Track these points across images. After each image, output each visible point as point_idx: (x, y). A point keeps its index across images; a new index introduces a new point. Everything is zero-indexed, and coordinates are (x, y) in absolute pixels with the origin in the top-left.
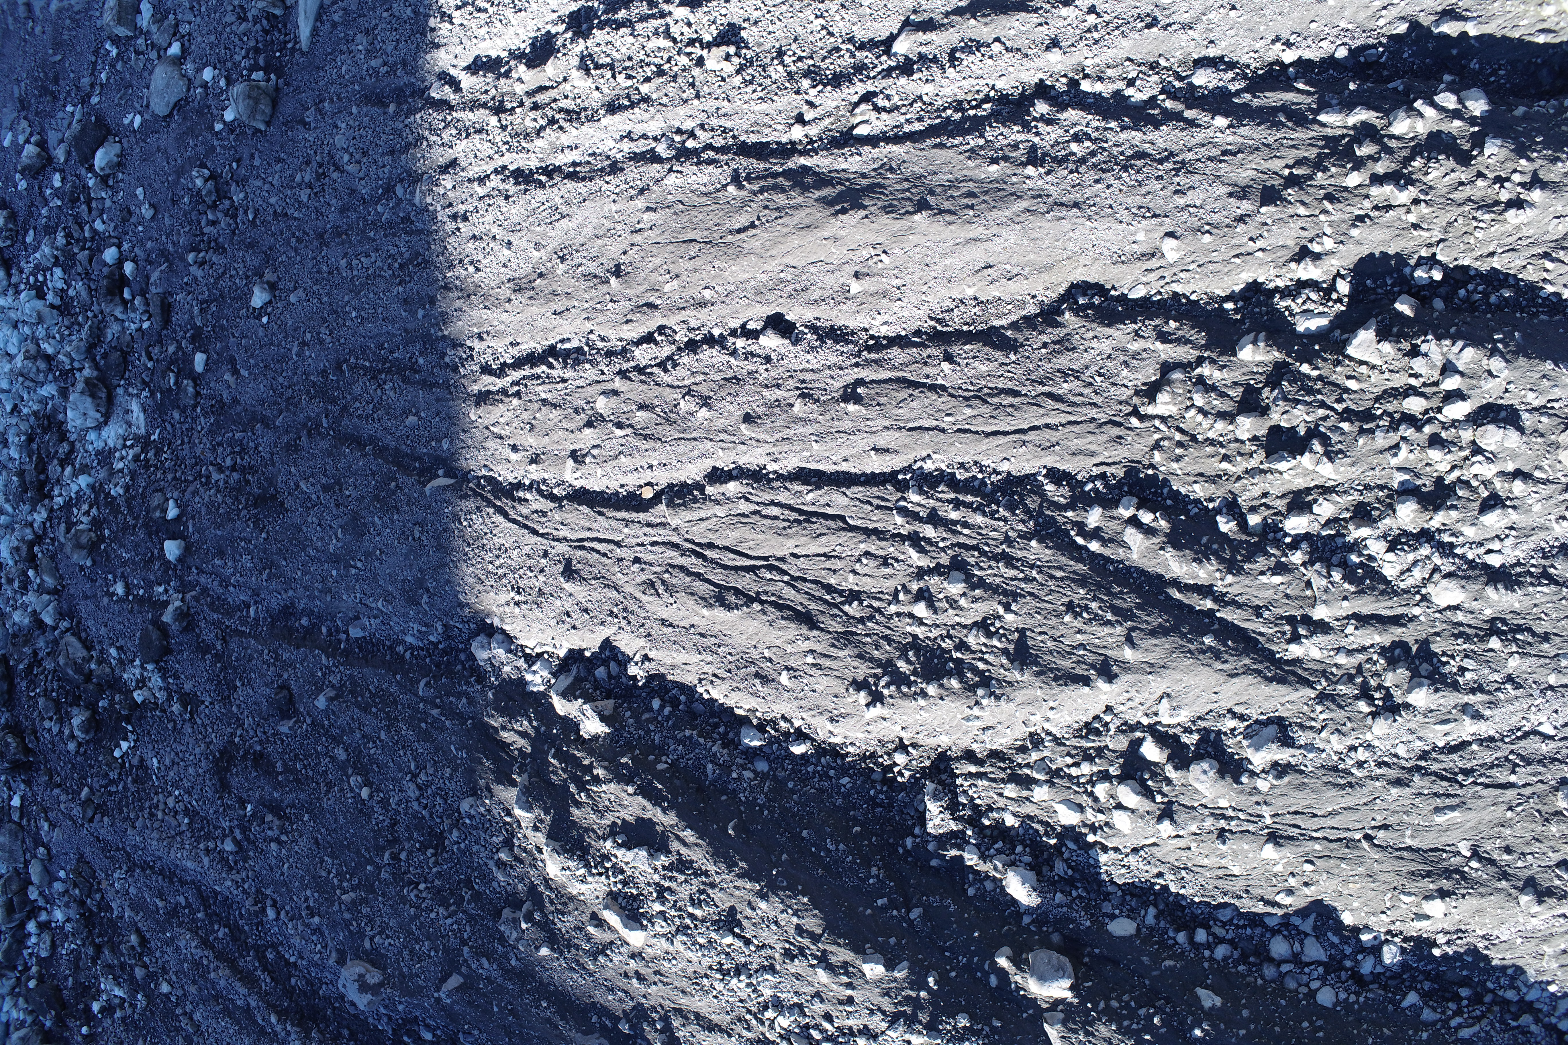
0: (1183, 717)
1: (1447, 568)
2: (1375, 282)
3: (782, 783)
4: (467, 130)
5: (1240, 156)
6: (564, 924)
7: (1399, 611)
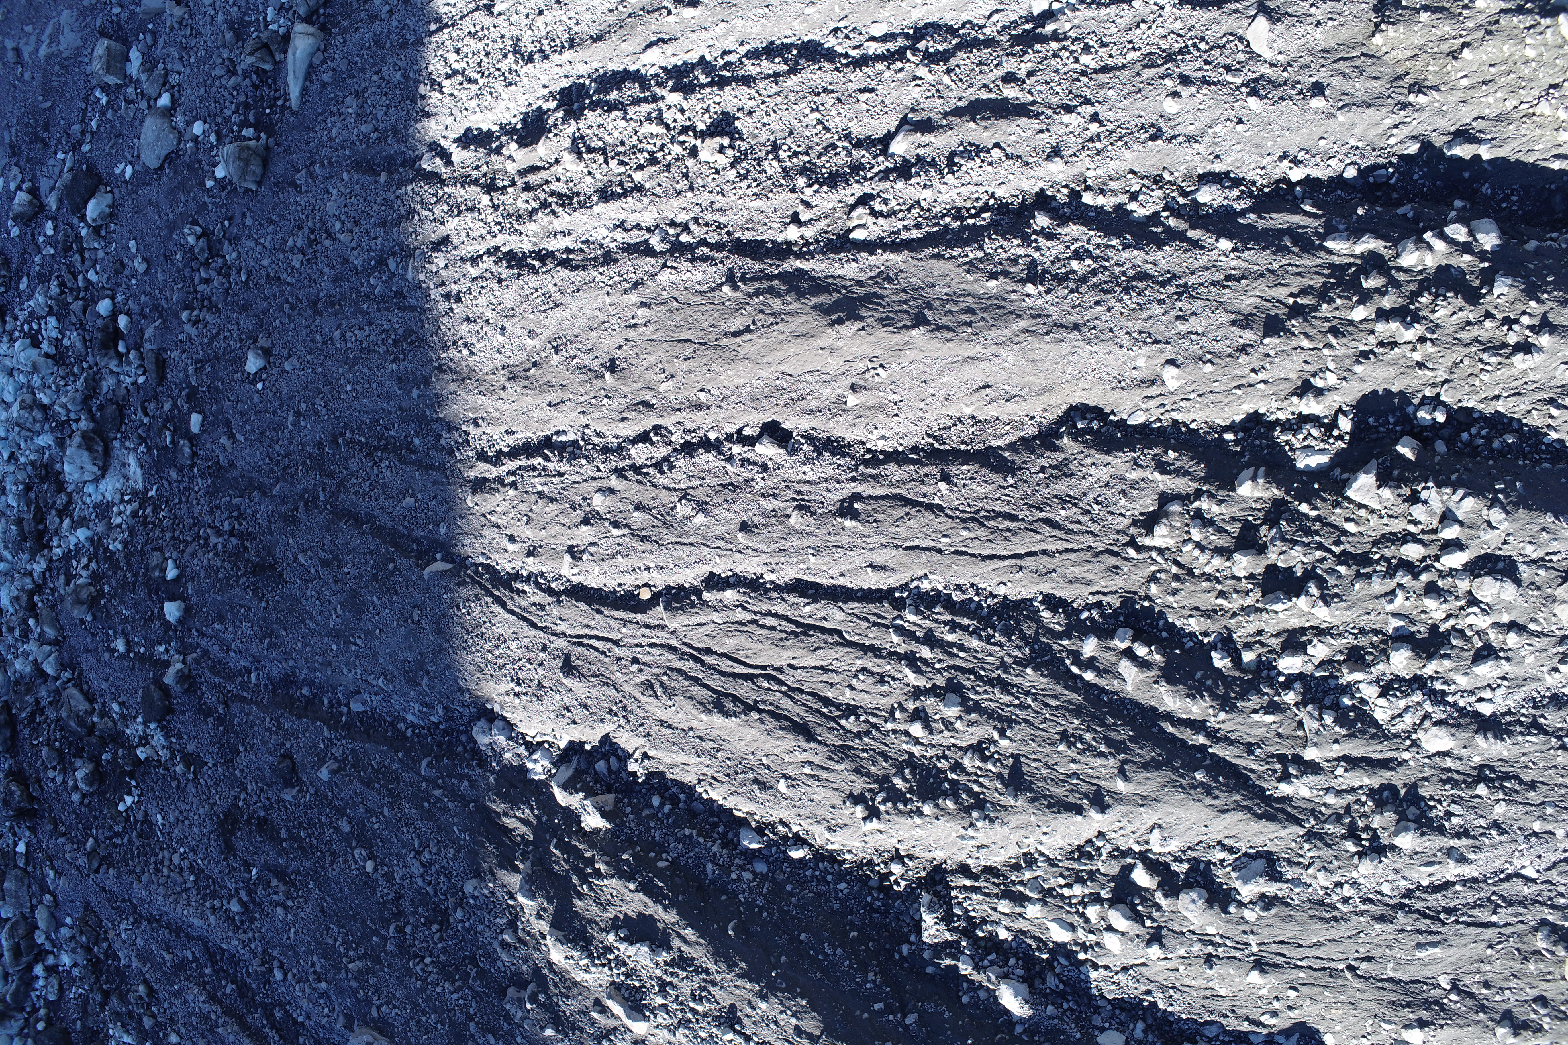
0: (1174, 846)
1: (1438, 715)
2: (1377, 420)
3: (780, 885)
4: (458, 207)
5: (1244, 282)
6: (569, 1007)
7: (1389, 755)
